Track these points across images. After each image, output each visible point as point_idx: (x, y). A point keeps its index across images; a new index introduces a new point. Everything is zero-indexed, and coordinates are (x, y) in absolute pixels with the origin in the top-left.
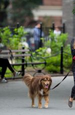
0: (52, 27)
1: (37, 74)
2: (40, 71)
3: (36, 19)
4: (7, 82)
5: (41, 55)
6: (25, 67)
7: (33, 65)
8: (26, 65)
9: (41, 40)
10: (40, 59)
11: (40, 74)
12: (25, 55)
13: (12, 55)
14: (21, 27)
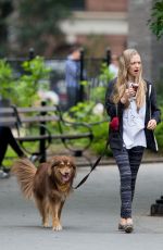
0: (105, 57)
2: (78, 154)
3: (71, 39)
4: (7, 177)
5: (81, 119)
6: (47, 144)
7: (63, 140)
8: (50, 139)
9: (82, 87)
10: (80, 127)
11: (80, 159)
12: (46, 118)
13: (18, 119)
14: (38, 57)
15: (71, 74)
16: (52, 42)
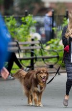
0: (65, 15)
1: (49, 69)
2: (51, 67)
3: (47, 5)
4: (13, 79)
6: (34, 61)
7: (43, 59)
8: (36, 59)
9: (53, 30)
10: (52, 52)
11: (52, 69)
12: (34, 47)
13: (19, 48)
14: (29, 15)
15: (47, 24)
16: (37, 7)
